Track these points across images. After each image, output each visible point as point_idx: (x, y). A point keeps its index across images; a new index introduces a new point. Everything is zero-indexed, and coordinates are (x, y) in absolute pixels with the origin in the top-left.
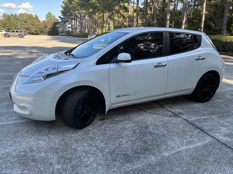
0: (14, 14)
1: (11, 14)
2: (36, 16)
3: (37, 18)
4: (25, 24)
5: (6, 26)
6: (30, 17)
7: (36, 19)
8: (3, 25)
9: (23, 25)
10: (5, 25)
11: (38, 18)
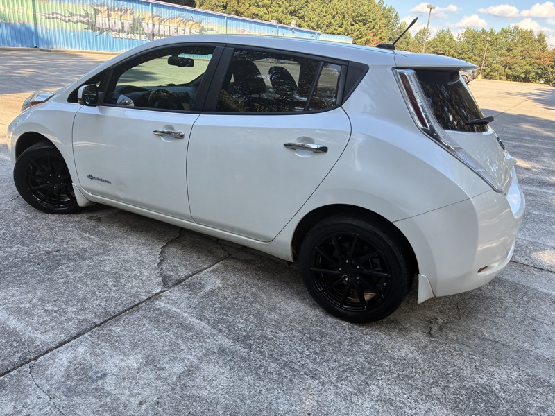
0: (488, 31)
1: (483, 30)
2: (540, 35)
3: (541, 40)
4: (507, 54)
5: (462, 56)
6: (526, 36)
7: (539, 42)
8: (456, 54)
9: (501, 56)
10: (461, 54)
11: (544, 41)
